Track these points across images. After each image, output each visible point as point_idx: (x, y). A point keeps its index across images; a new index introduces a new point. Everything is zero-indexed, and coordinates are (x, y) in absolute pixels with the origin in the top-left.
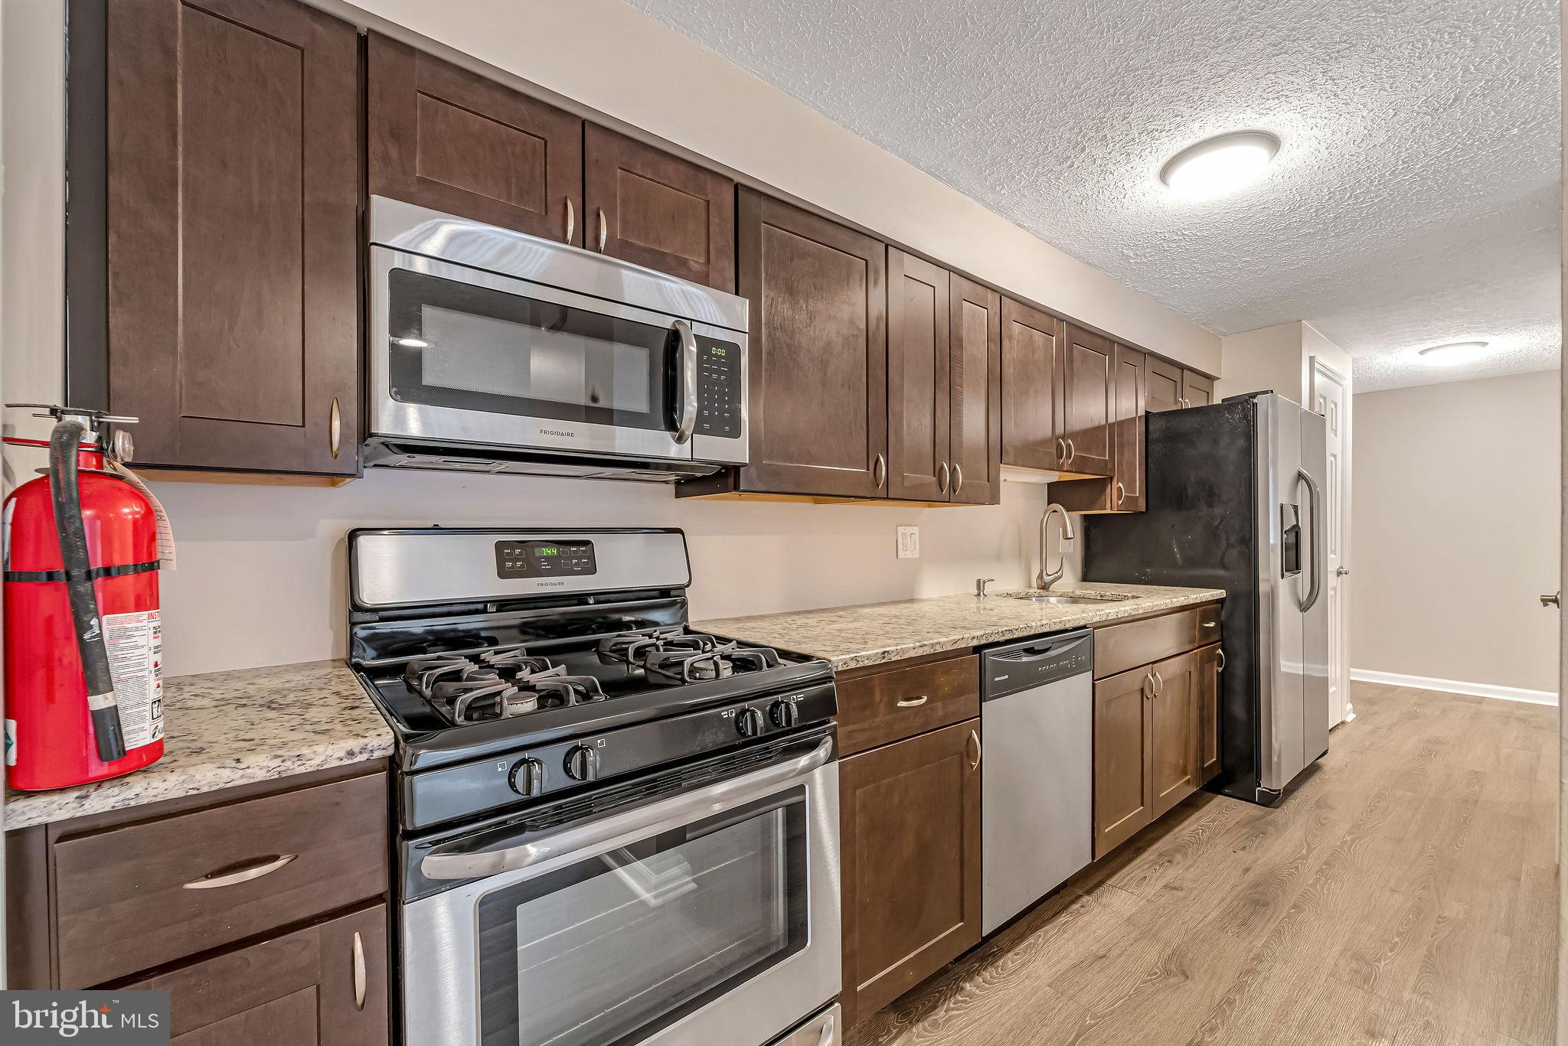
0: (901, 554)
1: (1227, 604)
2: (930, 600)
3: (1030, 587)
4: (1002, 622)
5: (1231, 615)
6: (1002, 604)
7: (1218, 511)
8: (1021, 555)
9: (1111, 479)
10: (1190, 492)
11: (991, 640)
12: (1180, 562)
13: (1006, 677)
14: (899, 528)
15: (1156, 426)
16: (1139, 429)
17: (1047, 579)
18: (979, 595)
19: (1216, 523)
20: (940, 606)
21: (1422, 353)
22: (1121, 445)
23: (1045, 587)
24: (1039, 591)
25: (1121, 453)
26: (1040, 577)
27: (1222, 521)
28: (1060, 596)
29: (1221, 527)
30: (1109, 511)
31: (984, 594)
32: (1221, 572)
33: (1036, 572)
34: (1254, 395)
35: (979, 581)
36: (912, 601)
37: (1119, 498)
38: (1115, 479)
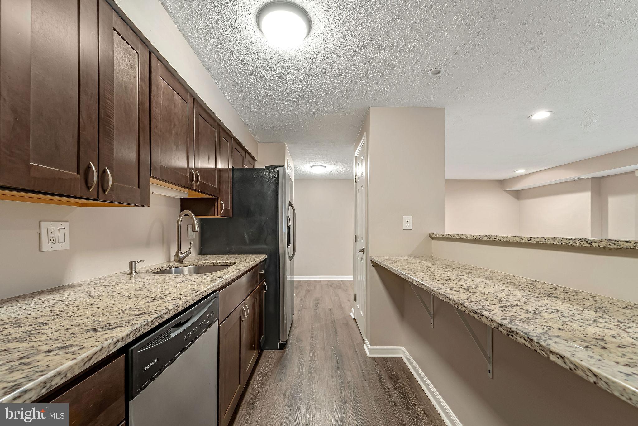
0: (45, 247)
1: (268, 261)
2: (81, 285)
3: (170, 261)
4: (152, 308)
5: (269, 266)
6: (151, 282)
7: (263, 218)
8: (164, 242)
9: (218, 198)
10: (252, 209)
11: (139, 334)
12: (248, 242)
13: (156, 360)
14: (42, 223)
15: (237, 174)
16: (230, 174)
17: (181, 256)
18: (131, 273)
19: (263, 224)
20: (89, 292)
21: (311, 167)
22: (222, 182)
23: (180, 261)
24: (176, 264)
25: (222, 185)
26: (177, 255)
27: (265, 223)
28: (190, 266)
29: (265, 225)
30: (216, 216)
31: (135, 272)
32: (265, 246)
33: (173, 252)
34: (277, 167)
35: (131, 263)
36: (60, 288)
37: (222, 210)
38: (220, 199)
